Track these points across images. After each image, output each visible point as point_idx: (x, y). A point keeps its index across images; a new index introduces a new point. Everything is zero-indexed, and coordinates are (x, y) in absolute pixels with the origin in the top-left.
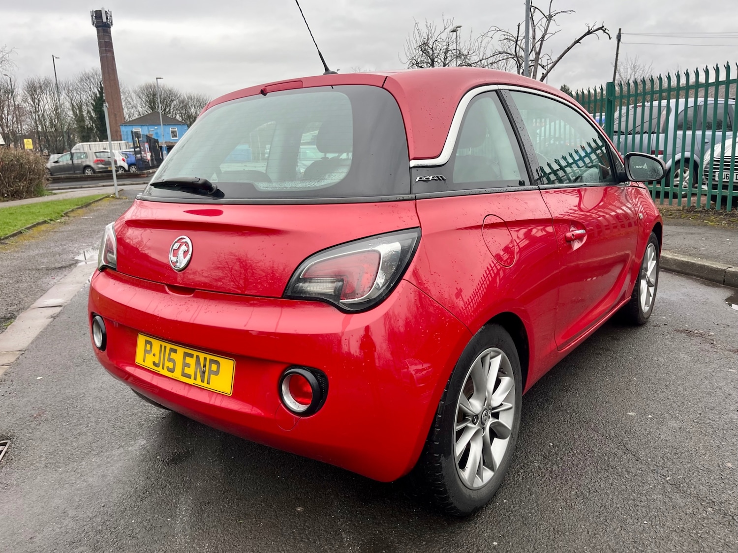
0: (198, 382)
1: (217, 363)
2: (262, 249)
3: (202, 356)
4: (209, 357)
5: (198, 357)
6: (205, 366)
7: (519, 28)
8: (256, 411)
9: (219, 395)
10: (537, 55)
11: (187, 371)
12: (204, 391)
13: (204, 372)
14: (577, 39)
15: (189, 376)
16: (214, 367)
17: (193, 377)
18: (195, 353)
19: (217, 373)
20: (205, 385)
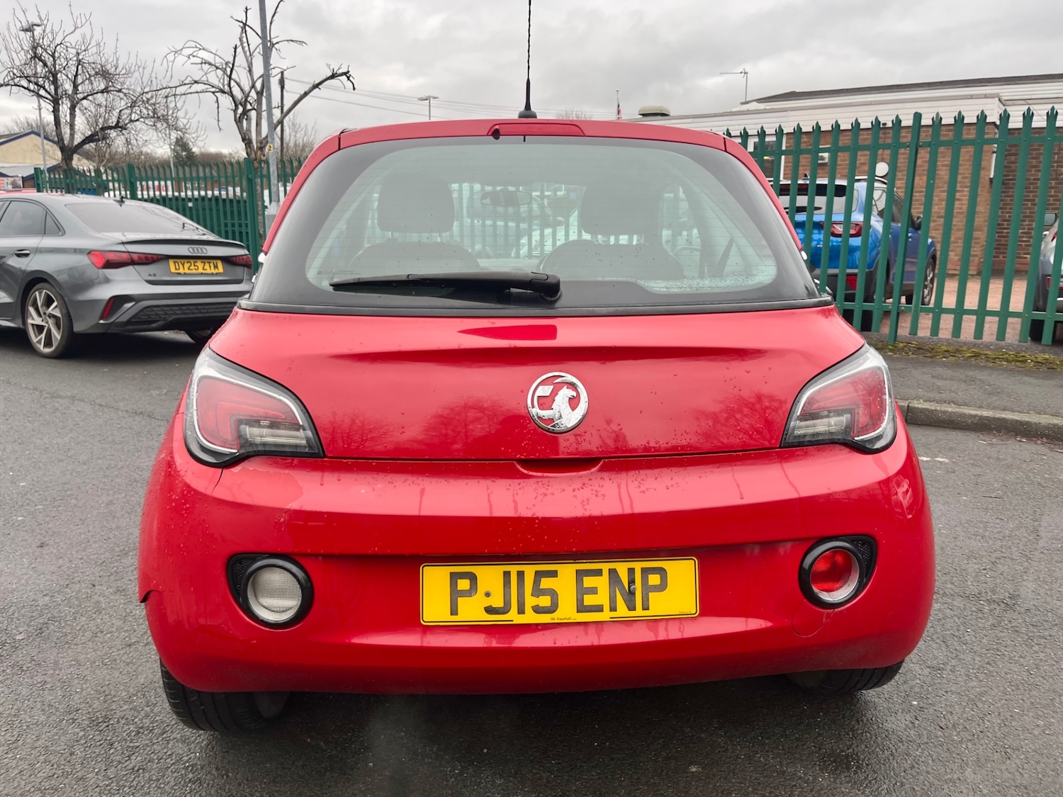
0: (622, 611)
1: (661, 572)
2: (731, 379)
3: (622, 568)
4: (638, 566)
5: (613, 573)
6: (632, 582)
7: (235, 52)
8: (755, 624)
9: (670, 622)
10: (259, 95)
11: (589, 600)
12: (635, 625)
13: (632, 593)
14: (316, 83)
15: (599, 609)
16: (654, 579)
17: (607, 608)
18: (605, 567)
19: (662, 587)
20: (639, 612)
